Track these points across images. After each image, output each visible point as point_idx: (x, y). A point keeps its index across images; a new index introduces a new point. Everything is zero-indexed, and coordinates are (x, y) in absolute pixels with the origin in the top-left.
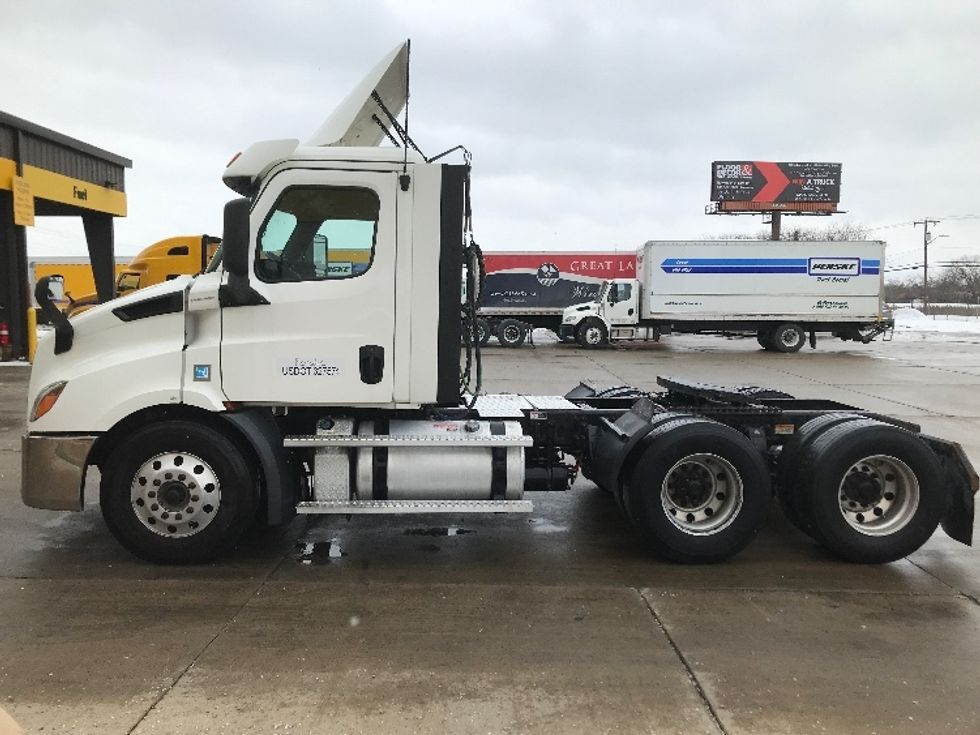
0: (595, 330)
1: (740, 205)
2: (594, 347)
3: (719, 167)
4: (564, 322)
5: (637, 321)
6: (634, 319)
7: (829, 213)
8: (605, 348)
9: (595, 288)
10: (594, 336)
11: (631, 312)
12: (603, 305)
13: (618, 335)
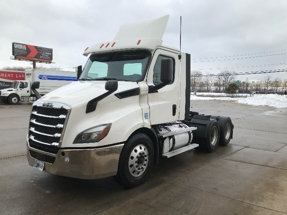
0: (15, 98)
1: (22, 57)
2: (15, 104)
3: (15, 44)
4: (2, 95)
5: (30, 95)
6: (29, 94)
7: (50, 63)
8: (20, 104)
9: (11, 83)
10: (15, 100)
11: (28, 92)
12: (17, 89)
13: (23, 100)
